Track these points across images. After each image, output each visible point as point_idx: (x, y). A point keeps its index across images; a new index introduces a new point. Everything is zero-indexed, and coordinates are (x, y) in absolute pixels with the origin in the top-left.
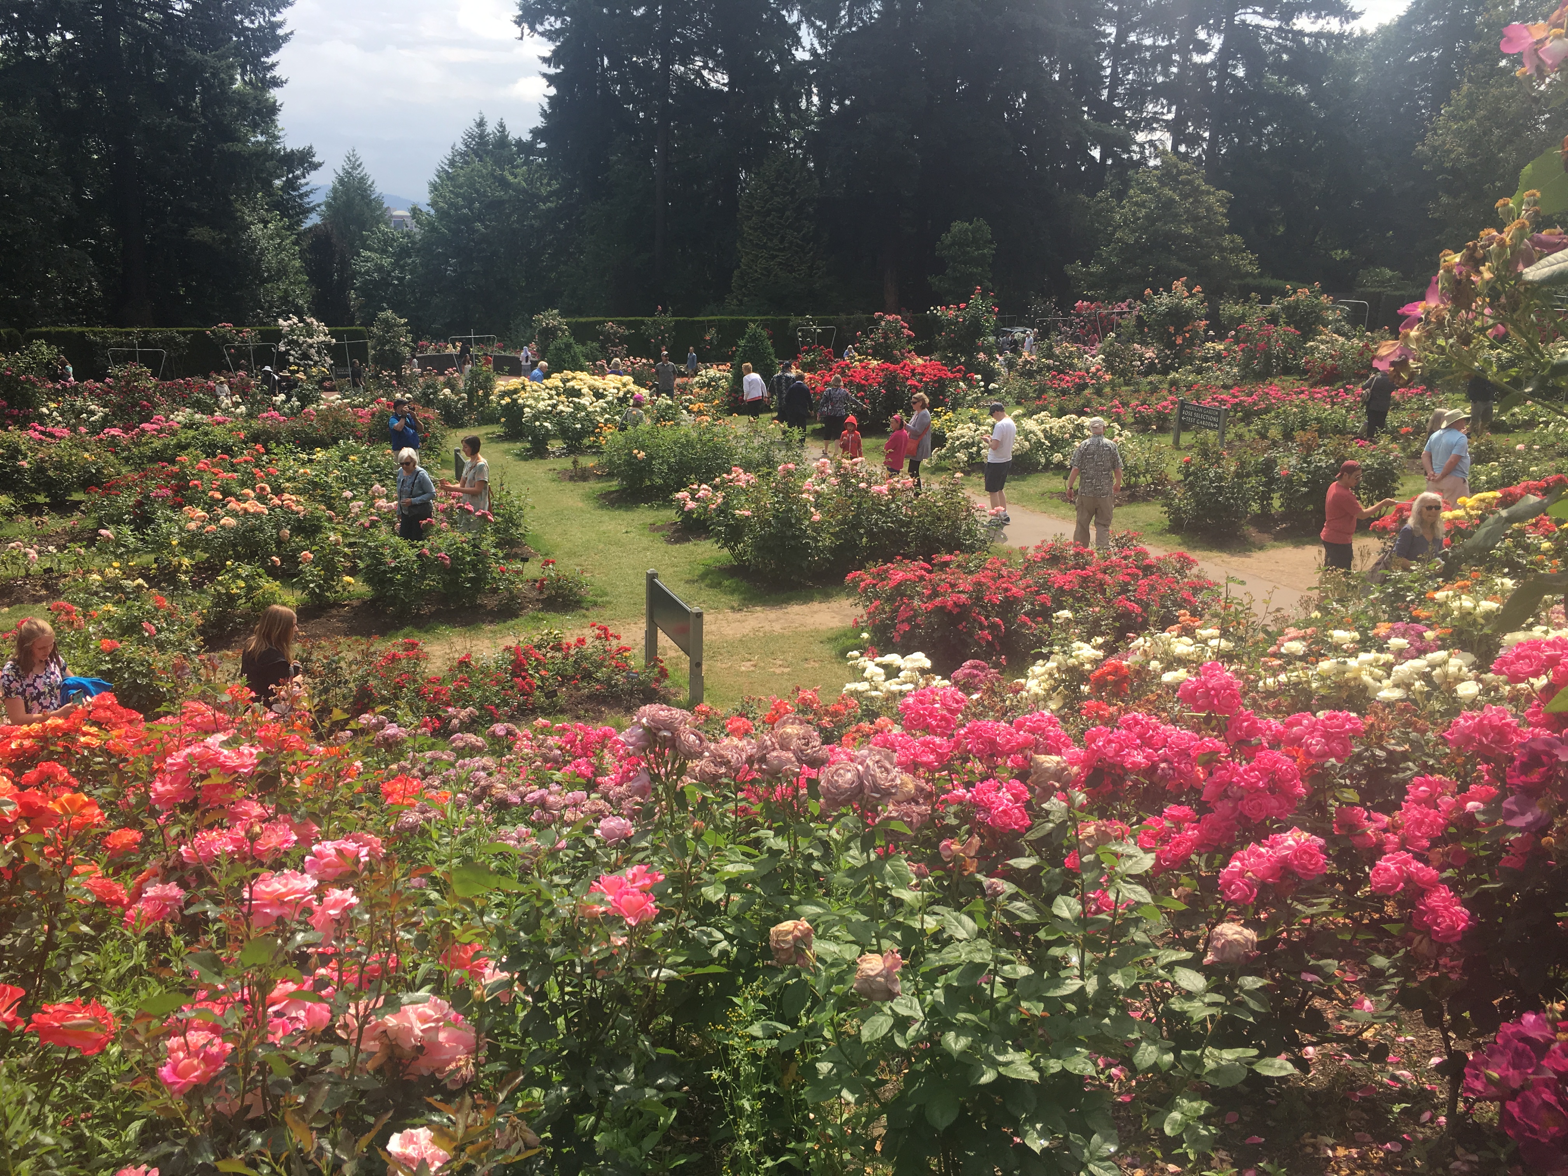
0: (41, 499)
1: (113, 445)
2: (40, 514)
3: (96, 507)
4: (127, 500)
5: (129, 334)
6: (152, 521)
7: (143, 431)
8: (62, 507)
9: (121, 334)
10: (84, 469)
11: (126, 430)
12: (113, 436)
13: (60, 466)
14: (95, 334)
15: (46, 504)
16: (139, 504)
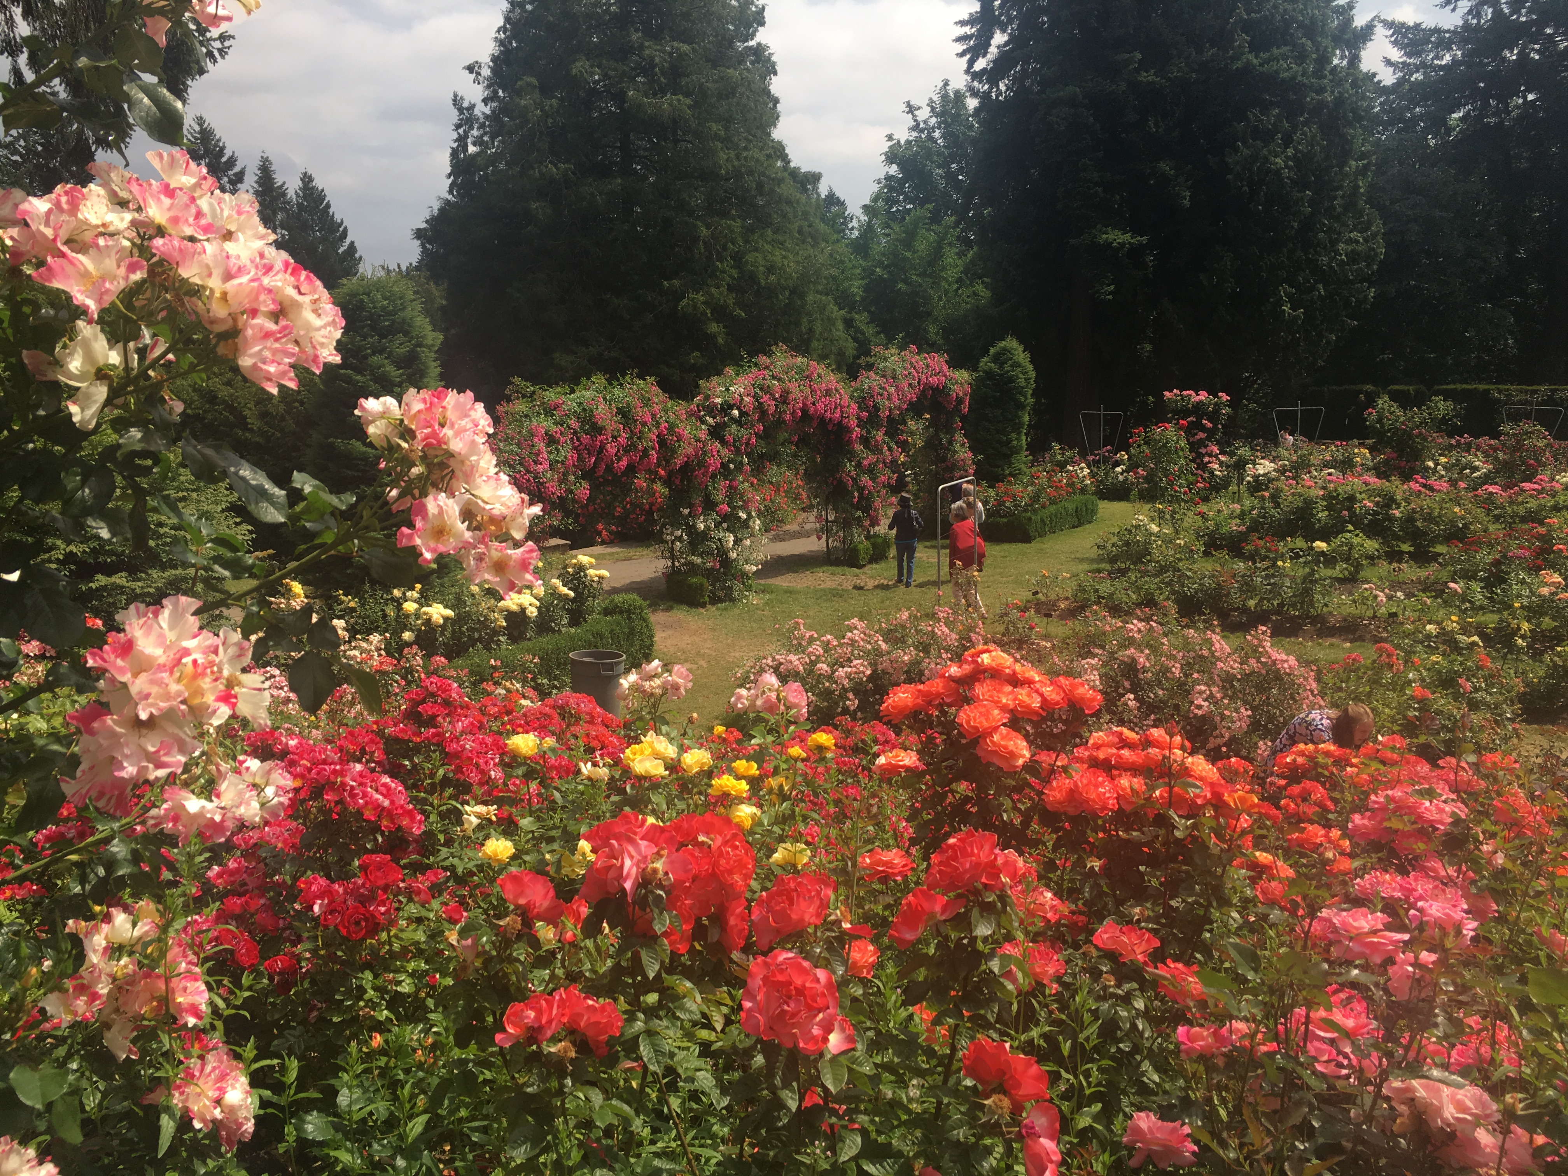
0: (1406, 547)
1: (1488, 502)
2: (1400, 561)
3: (1454, 561)
4: (1485, 557)
5: (1535, 392)
6: (1505, 581)
7: (1523, 490)
8: (1422, 557)
9: (1526, 392)
10: (1452, 522)
11: (1505, 488)
12: (1491, 493)
13: (1429, 518)
14: (1500, 392)
15: (1409, 553)
16: (1497, 563)
